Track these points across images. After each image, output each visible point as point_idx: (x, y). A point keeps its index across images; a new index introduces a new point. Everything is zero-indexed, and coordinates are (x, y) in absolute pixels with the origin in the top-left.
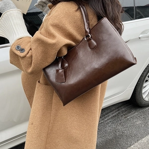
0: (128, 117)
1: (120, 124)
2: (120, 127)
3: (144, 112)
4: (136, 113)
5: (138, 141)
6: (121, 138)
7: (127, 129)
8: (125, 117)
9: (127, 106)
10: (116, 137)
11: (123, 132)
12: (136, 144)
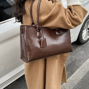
0: (76, 51)
1: (73, 55)
2: (73, 57)
3: (84, 47)
4: (80, 48)
5: (84, 62)
6: (75, 62)
7: (77, 57)
8: (75, 51)
9: (74, 45)
10: (73, 62)
11: (76, 59)
12: (84, 64)
